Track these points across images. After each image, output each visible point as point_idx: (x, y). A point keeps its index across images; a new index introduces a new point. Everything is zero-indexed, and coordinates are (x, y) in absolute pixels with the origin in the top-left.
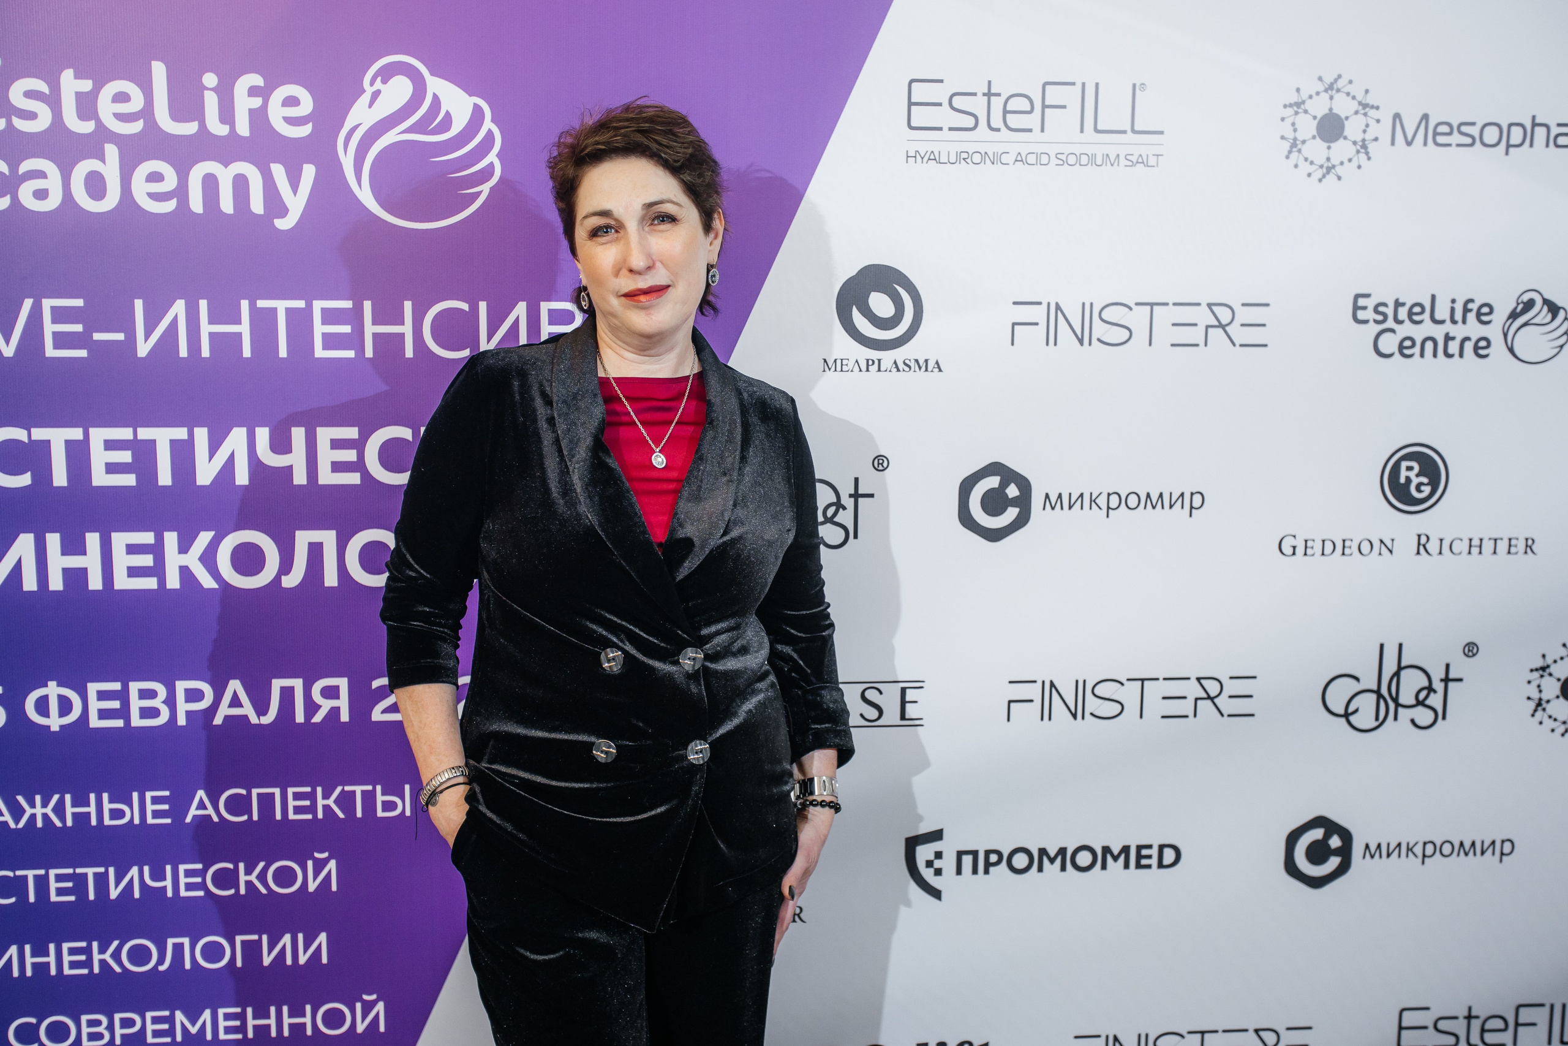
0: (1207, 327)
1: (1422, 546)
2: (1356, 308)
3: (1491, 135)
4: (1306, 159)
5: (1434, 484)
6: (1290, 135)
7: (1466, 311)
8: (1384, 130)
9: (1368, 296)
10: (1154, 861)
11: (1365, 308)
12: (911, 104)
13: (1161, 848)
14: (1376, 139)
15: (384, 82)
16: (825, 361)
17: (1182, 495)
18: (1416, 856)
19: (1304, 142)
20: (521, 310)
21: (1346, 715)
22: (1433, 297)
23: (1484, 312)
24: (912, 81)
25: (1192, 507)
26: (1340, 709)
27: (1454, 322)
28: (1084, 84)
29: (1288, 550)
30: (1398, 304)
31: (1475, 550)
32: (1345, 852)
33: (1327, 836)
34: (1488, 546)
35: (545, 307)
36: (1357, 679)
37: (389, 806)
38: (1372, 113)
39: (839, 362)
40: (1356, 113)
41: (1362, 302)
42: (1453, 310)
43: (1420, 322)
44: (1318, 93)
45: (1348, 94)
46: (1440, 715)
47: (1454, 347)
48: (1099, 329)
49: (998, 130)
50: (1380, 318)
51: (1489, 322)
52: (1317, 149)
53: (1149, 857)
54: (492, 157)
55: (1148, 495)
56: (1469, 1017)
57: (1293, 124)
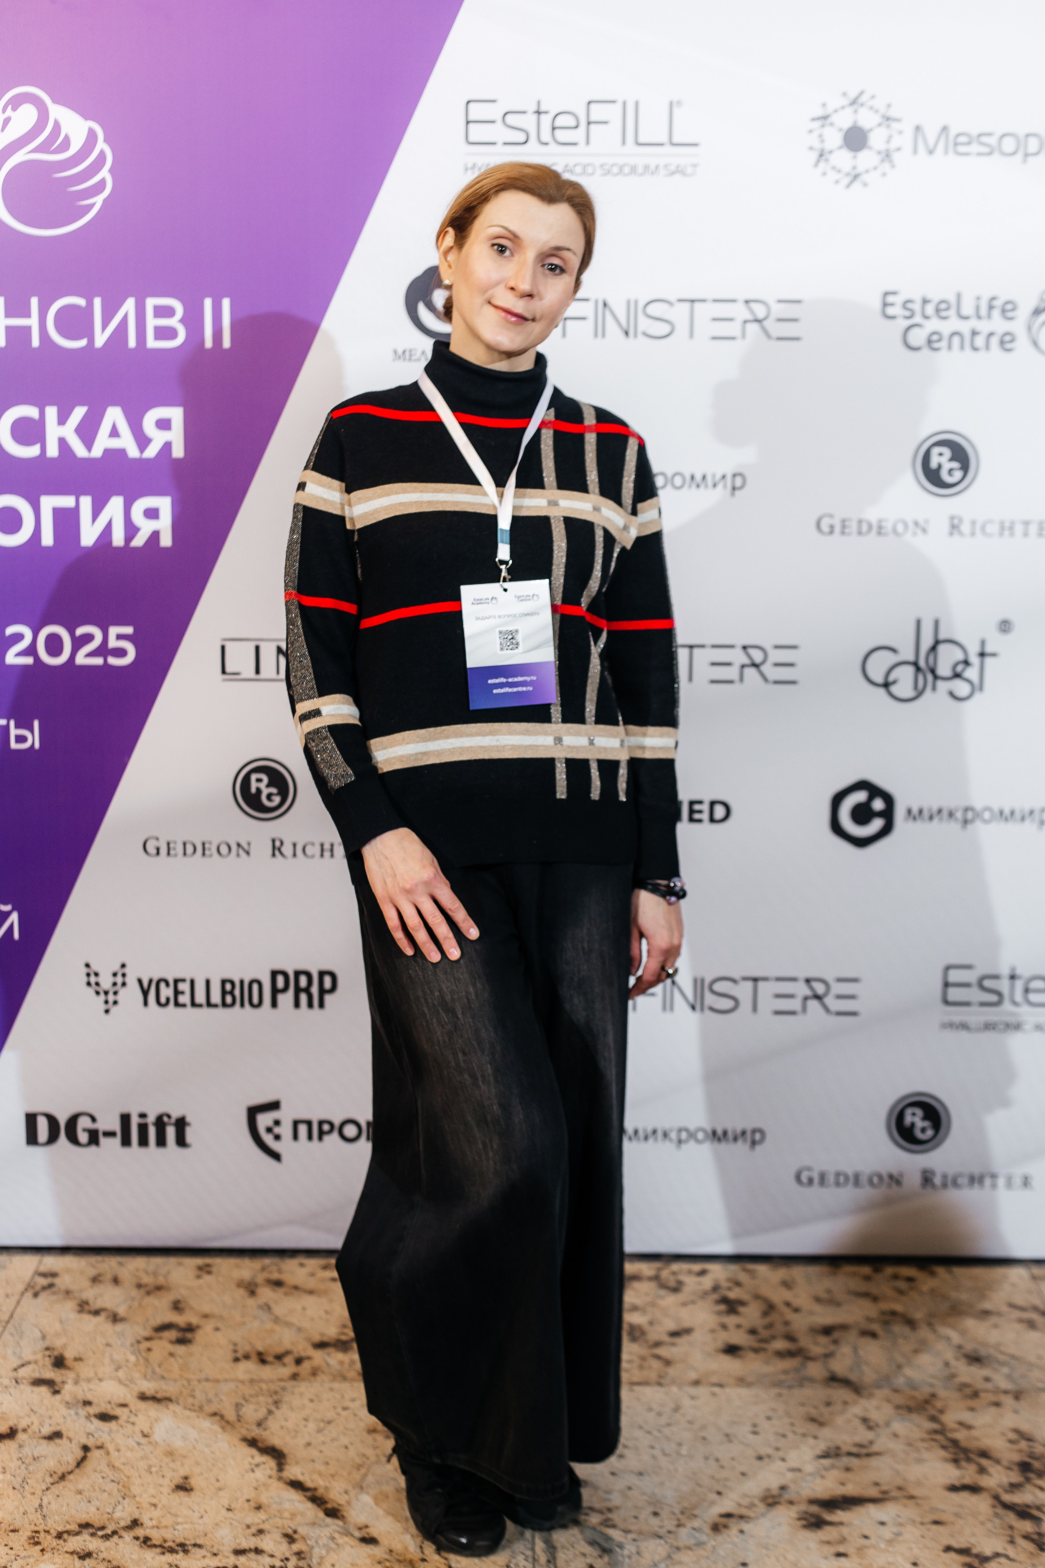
0: (745, 322)
1: (954, 527)
2: (885, 305)
3: (1009, 145)
4: (834, 168)
5: (965, 467)
6: (817, 145)
7: (991, 307)
8: (905, 141)
9: (894, 293)
10: (705, 816)
11: (892, 305)
12: (468, 122)
13: (712, 804)
14: (898, 149)
15: (14, 109)
16: (395, 352)
17: (724, 477)
18: (956, 820)
19: (831, 152)
20: (129, 305)
21: (886, 685)
22: (959, 296)
23: (1008, 310)
24: (468, 102)
25: (734, 489)
26: (880, 679)
27: (979, 317)
28: (624, 103)
29: (825, 528)
30: (925, 301)
31: (1006, 533)
32: (888, 814)
33: (871, 798)
34: (1019, 529)
35: (151, 303)
36: (893, 650)
37: (21, 739)
38: (895, 125)
39: (407, 354)
40: (880, 125)
41: (890, 299)
42: (978, 308)
43: (945, 318)
44: (843, 108)
45: (871, 108)
46: (977, 687)
47: (980, 341)
48: (644, 324)
49: (546, 144)
50: (907, 313)
51: (1011, 319)
52: (843, 159)
53: (700, 812)
54: (105, 173)
55: (692, 478)
56: (1013, 977)
57: (820, 136)
